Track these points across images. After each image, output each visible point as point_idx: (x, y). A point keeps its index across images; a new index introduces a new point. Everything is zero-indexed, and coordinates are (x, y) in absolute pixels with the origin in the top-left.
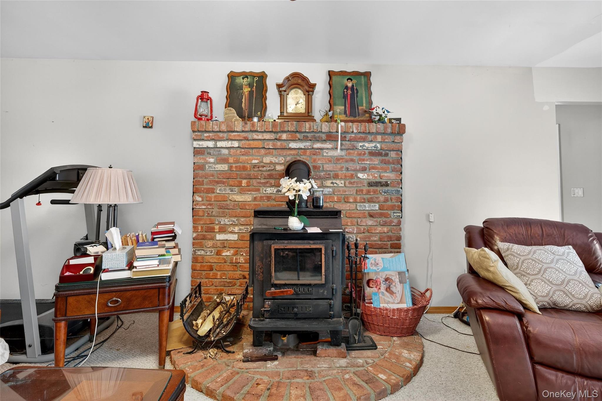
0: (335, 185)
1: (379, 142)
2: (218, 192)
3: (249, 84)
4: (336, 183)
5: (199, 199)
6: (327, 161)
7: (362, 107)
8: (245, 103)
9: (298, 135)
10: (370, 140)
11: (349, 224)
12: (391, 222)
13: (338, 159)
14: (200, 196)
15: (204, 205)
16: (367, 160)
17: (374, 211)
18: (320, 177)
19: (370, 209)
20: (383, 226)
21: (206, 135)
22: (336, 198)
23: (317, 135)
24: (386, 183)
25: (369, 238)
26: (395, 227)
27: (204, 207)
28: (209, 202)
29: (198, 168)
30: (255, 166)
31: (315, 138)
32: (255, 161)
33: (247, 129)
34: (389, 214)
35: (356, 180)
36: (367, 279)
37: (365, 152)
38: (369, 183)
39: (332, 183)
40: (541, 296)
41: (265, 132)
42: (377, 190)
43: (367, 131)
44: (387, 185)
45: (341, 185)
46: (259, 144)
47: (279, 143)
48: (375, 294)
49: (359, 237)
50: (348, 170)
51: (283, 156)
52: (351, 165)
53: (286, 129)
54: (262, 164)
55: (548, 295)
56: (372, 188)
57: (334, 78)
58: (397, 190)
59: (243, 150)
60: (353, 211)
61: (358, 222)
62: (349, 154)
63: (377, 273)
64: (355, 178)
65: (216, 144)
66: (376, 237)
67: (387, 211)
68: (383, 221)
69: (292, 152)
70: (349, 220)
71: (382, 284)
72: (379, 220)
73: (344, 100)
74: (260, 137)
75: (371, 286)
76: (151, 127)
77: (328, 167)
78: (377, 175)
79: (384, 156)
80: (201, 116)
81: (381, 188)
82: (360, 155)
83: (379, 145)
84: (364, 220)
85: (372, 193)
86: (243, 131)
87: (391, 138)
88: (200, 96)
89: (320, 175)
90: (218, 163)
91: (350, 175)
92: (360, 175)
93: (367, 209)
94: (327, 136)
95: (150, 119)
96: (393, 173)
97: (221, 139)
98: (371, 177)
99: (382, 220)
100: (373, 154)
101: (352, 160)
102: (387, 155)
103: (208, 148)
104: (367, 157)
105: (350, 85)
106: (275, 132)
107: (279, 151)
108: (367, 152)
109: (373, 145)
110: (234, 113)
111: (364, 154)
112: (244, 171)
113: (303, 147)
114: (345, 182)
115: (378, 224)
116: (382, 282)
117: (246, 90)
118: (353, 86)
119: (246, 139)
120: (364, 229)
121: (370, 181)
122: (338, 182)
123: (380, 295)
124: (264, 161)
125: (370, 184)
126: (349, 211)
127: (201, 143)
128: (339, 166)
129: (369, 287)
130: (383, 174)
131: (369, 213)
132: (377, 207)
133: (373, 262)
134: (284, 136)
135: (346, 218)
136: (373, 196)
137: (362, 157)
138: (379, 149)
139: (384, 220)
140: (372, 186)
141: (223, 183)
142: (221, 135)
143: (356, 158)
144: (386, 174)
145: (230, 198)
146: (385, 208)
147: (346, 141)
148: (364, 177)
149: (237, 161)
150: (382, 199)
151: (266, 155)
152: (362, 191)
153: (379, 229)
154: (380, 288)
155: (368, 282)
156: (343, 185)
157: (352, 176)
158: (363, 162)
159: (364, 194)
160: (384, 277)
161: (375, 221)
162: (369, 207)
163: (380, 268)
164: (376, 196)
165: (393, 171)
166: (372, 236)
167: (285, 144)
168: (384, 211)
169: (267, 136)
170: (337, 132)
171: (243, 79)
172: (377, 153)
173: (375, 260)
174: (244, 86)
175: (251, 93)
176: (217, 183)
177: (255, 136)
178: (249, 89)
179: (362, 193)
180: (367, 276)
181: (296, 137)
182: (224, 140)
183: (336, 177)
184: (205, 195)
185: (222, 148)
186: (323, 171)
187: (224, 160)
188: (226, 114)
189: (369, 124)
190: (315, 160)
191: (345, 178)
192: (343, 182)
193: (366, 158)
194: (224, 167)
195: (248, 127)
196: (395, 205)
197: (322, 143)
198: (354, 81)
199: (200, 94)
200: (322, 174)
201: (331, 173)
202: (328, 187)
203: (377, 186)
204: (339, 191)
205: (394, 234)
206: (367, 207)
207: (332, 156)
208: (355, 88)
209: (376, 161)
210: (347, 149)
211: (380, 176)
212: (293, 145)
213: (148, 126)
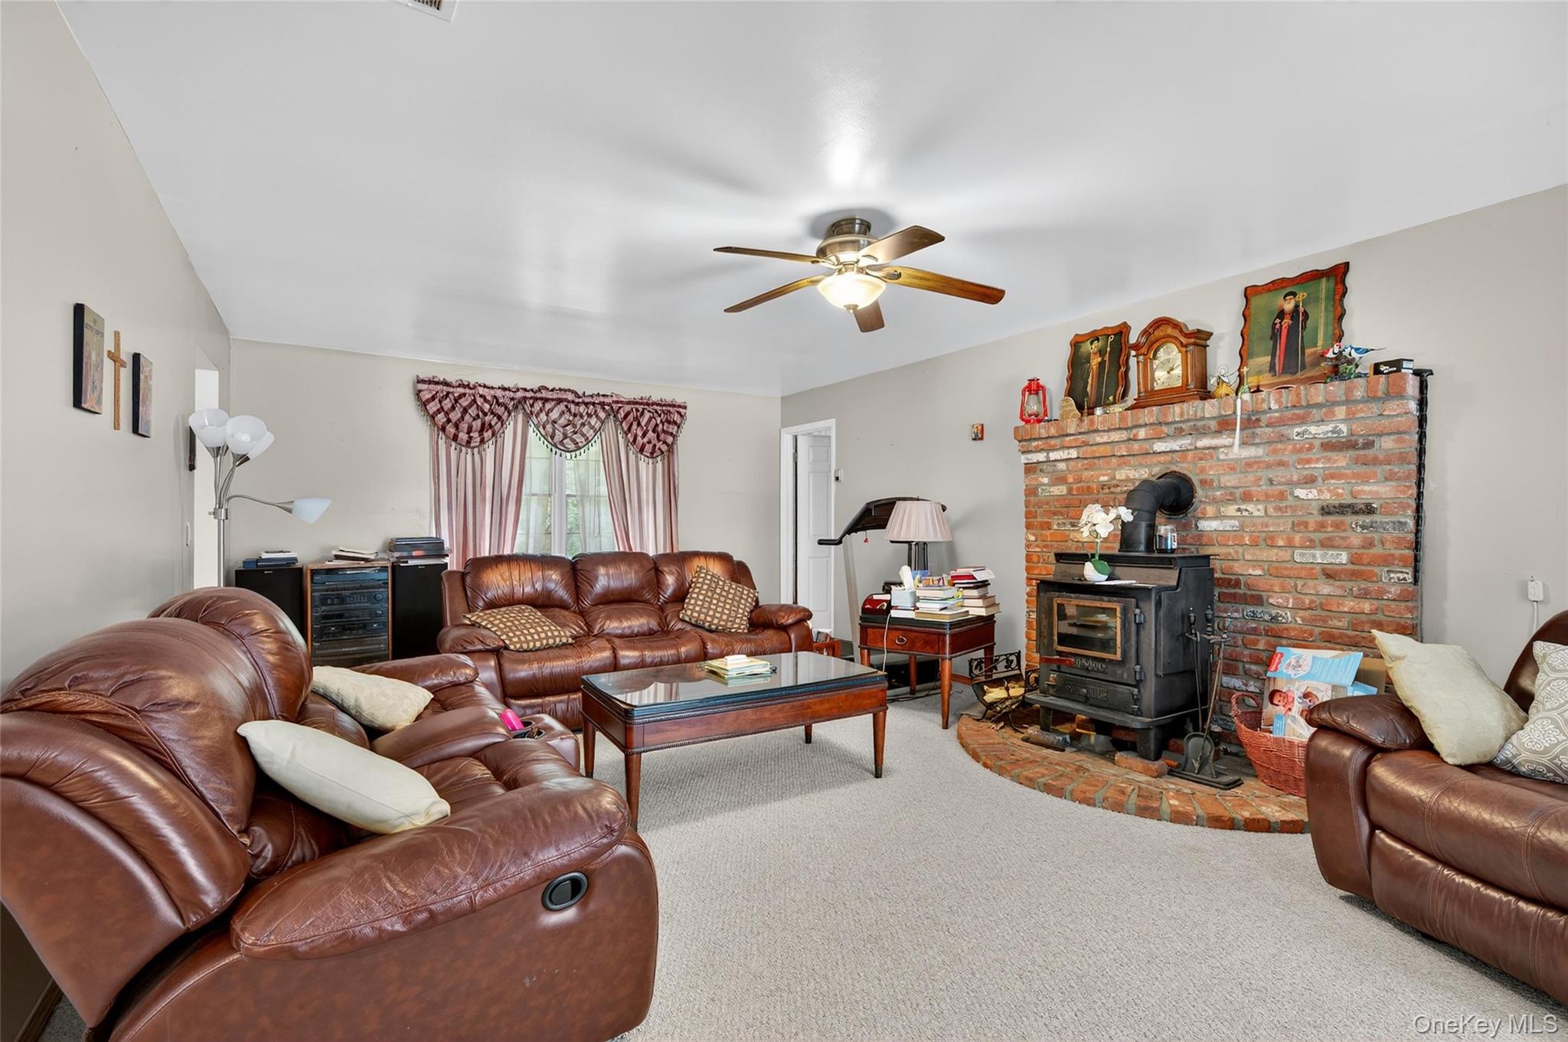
0: (1245, 513)
1: (1343, 421)
2: (1055, 527)
3: (1100, 351)
4: (1247, 510)
5: (1032, 538)
6: (1227, 469)
7: (1314, 349)
8: (1092, 385)
9: (1165, 429)
10: (1319, 419)
11: (1277, 589)
12: (1384, 591)
13: (1249, 464)
14: (1034, 535)
15: (1038, 546)
16: (1318, 460)
17: (1335, 567)
18: (1214, 498)
19: (1325, 562)
20: (1359, 600)
21: (1035, 444)
22: (1247, 539)
23: (1200, 424)
24: (1367, 507)
25: (1324, 620)
26: (1393, 605)
27: (1038, 550)
28: (1044, 543)
29: (1031, 492)
30: (1103, 486)
31: (1197, 430)
32: (1103, 479)
33: (1083, 430)
34: (1376, 575)
35: (1290, 501)
36: (1271, 689)
37: (1311, 444)
38: (1323, 508)
39: (1239, 510)
40: (1530, 751)
41: (1109, 430)
42: (1342, 523)
43: (1304, 403)
44: (1369, 510)
45: (1256, 513)
46: (1107, 450)
47: (1136, 446)
48: (1280, 717)
49: (1300, 617)
50: (1272, 484)
51: (1147, 466)
52: (1279, 474)
53: (1141, 422)
54: (1115, 482)
55: (1546, 751)
56: (1330, 519)
57: (1254, 301)
58: (1400, 522)
59: (1086, 462)
60: (1286, 565)
61: (1296, 586)
62: (1275, 451)
63: (1290, 680)
64: (1289, 498)
65: (1048, 457)
66: (1341, 621)
67: (1369, 568)
68: (1359, 590)
69: (1162, 458)
70: (1276, 582)
71: (1296, 702)
72: (1349, 585)
73: (1271, 342)
74: (1105, 439)
75: (1276, 702)
76: (982, 439)
77: (1230, 480)
78: (1343, 489)
79: (1364, 449)
80: (1030, 416)
81: (1355, 517)
82: (1300, 451)
83: (1344, 428)
84: (1311, 583)
85: (1330, 529)
86: (1080, 433)
87: (1375, 408)
88: (1027, 387)
89: (1213, 496)
90: (1054, 485)
91: (1276, 493)
92: (1301, 493)
93: (1320, 561)
94: (1219, 424)
95: (980, 428)
96: (1387, 483)
97: (1054, 449)
98: (1327, 496)
99: (1356, 586)
100: (1329, 446)
101: (1281, 464)
102: (1369, 445)
103: (1039, 462)
104: (1316, 453)
105: (1289, 306)
106: (1126, 429)
107: (1139, 457)
108: (1317, 443)
109: (1330, 427)
110: (1071, 405)
111: (1310, 449)
112: (1089, 495)
113: (1178, 449)
114: (1266, 508)
115: (1346, 594)
116: (1296, 698)
117: (1095, 361)
118: (1297, 306)
119: (1086, 444)
120: (1312, 602)
121: (1325, 504)
122: (1250, 507)
123: (1289, 721)
124: (1117, 477)
125: (1325, 511)
126: (1277, 564)
127: (1030, 456)
128: (1251, 477)
129: (1272, 703)
130: (1359, 488)
131: (1323, 570)
132: (1344, 557)
133: (1293, 662)
134: (1142, 433)
135: (1270, 577)
136: (1331, 534)
137: (1303, 456)
138: (1345, 435)
139: (1362, 586)
140: (1329, 513)
141: (1061, 514)
142: (1053, 442)
143: (1288, 457)
144: (1367, 488)
145: (1072, 537)
146: (1365, 562)
147: (1260, 427)
148: (1310, 496)
149: (1079, 480)
150: (1356, 540)
151: (1120, 466)
152: (1306, 524)
153: (1349, 604)
154: (1290, 709)
155: (1273, 694)
156: (1263, 514)
157: (1282, 496)
158: (1307, 466)
159: (1311, 532)
160: (1303, 690)
161: (1338, 587)
162: (1323, 556)
163: (1301, 673)
164: (1342, 534)
165: (1386, 479)
166: (1331, 618)
167: (1146, 445)
168: (1364, 568)
169: (1115, 436)
170: (1235, 413)
171: (1092, 343)
172: (1343, 442)
173: (1300, 657)
174: (1092, 356)
175: (1101, 364)
176: (1055, 514)
177: (1099, 439)
178: (1100, 359)
179: (1306, 527)
180: (1272, 682)
181: (1162, 432)
182: (1057, 450)
183: (1247, 497)
184: (1040, 532)
185: (1056, 461)
186: (1220, 488)
187: (1060, 480)
188: (1062, 407)
189: (1306, 389)
190: (1202, 470)
191: (1267, 498)
192: (1261, 507)
193: (1313, 457)
194: (1060, 490)
195: (1085, 426)
196: (1392, 555)
197: (1213, 438)
198: (1302, 296)
199: (1026, 383)
200: (1218, 493)
201: (1235, 491)
202: (1231, 518)
203: (1342, 513)
204: (1254, 525)
205: (1388, 619)
206: (1319, 556)
207: (1237, 459)
208: (1301, 309)
209: (1341, 460)
210: (1269, 443)
211: (1351, 492)
212: (1159, 446)
213: (979, 436)
